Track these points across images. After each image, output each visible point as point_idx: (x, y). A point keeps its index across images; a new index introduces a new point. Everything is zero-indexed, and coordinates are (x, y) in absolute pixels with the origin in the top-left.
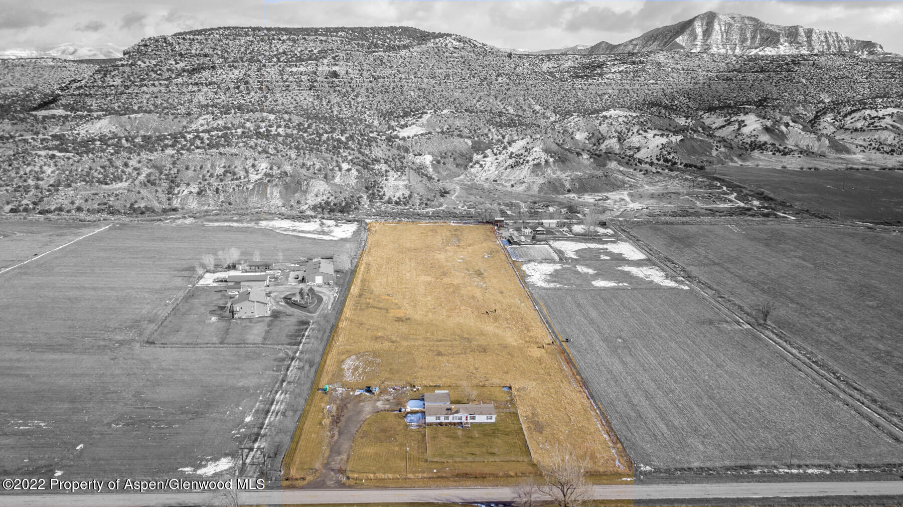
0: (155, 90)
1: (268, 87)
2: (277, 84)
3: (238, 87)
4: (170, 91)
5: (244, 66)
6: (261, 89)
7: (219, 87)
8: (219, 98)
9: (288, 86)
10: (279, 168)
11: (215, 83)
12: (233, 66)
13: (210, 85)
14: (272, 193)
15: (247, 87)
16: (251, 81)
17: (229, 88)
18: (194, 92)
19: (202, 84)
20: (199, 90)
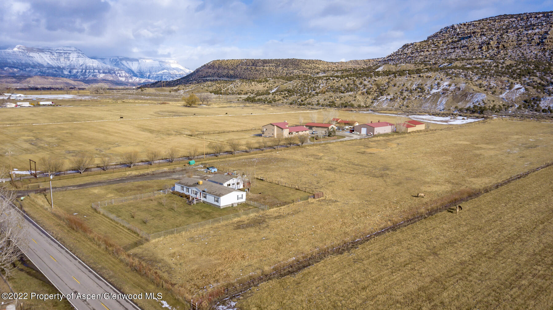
0: (427, 53)
1: (504, 46)
2: (512, 43)
3: (481, 48)
4: (436, 53)
5: (492, 33)
6: (498, 47)
7: (468, 49)
8: (465, 55)
9: (521, 44)
10: (456, 85)
11: (466, 46)
12: (483, 34)
13: (462, 47)
14: (441, 101)
15: (488, 47)
16: (492, 42)
17: (475, 48)
18: (451, 53)
19: (457, 47)
20: (454, 52)
